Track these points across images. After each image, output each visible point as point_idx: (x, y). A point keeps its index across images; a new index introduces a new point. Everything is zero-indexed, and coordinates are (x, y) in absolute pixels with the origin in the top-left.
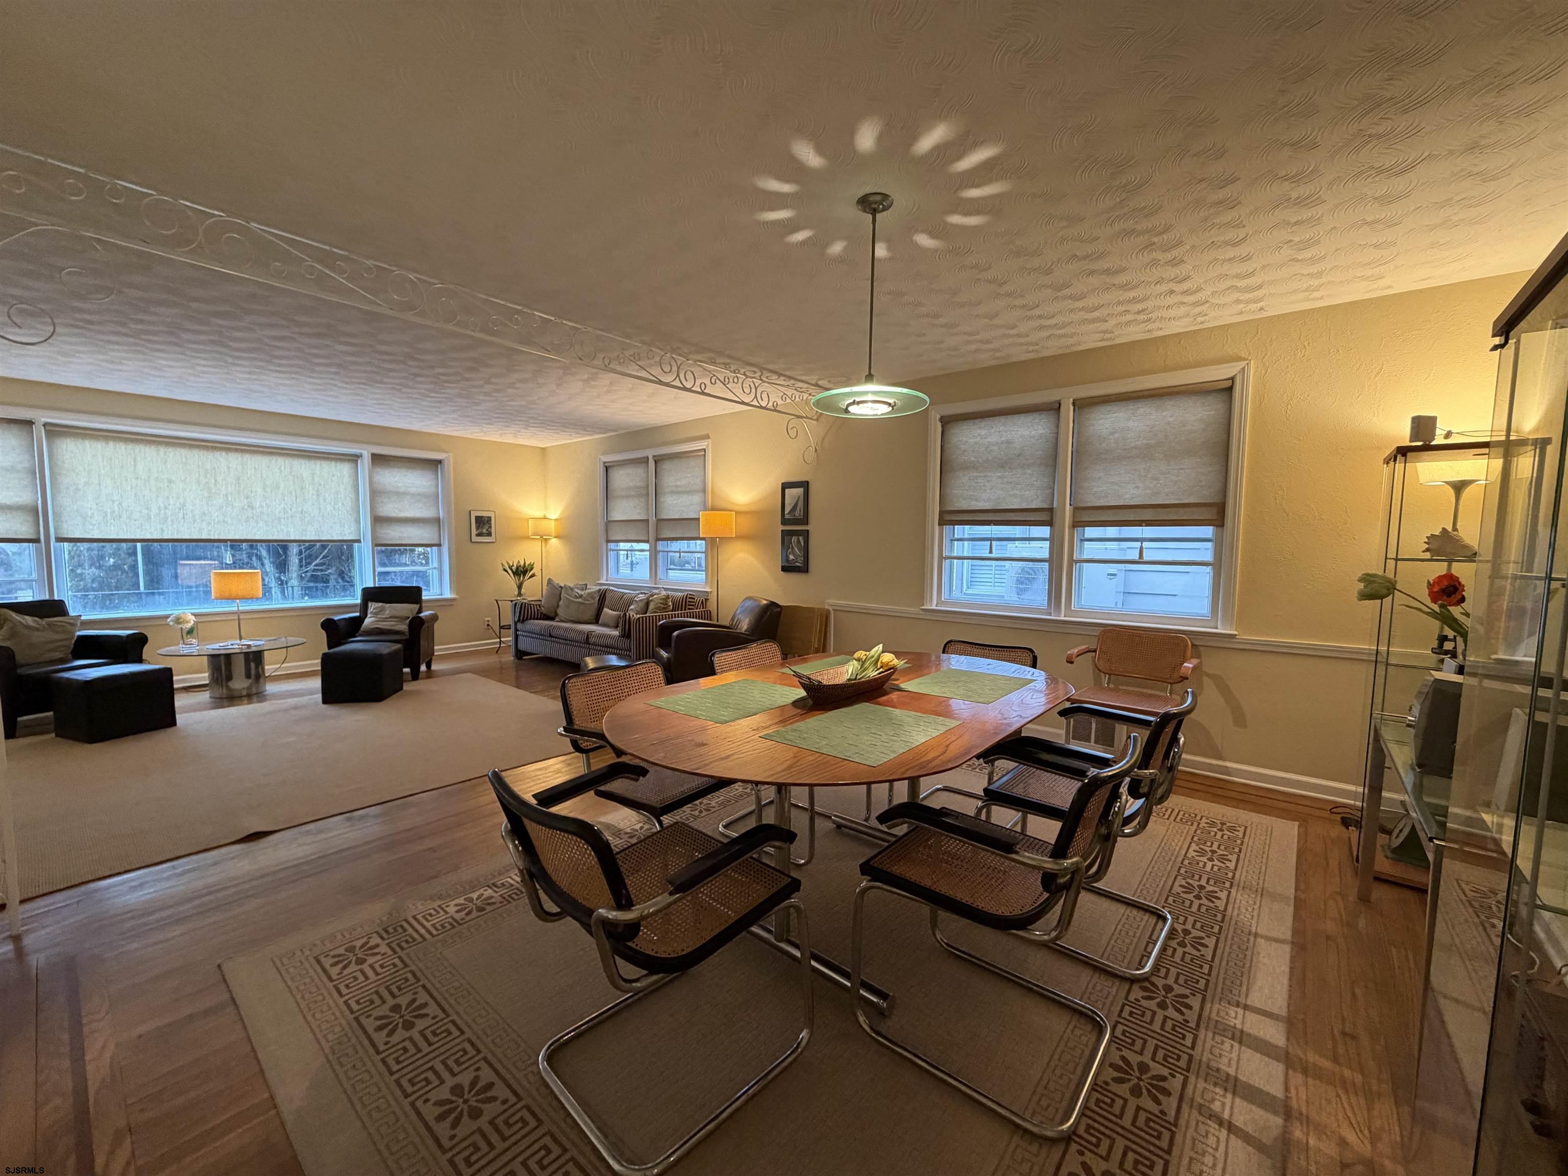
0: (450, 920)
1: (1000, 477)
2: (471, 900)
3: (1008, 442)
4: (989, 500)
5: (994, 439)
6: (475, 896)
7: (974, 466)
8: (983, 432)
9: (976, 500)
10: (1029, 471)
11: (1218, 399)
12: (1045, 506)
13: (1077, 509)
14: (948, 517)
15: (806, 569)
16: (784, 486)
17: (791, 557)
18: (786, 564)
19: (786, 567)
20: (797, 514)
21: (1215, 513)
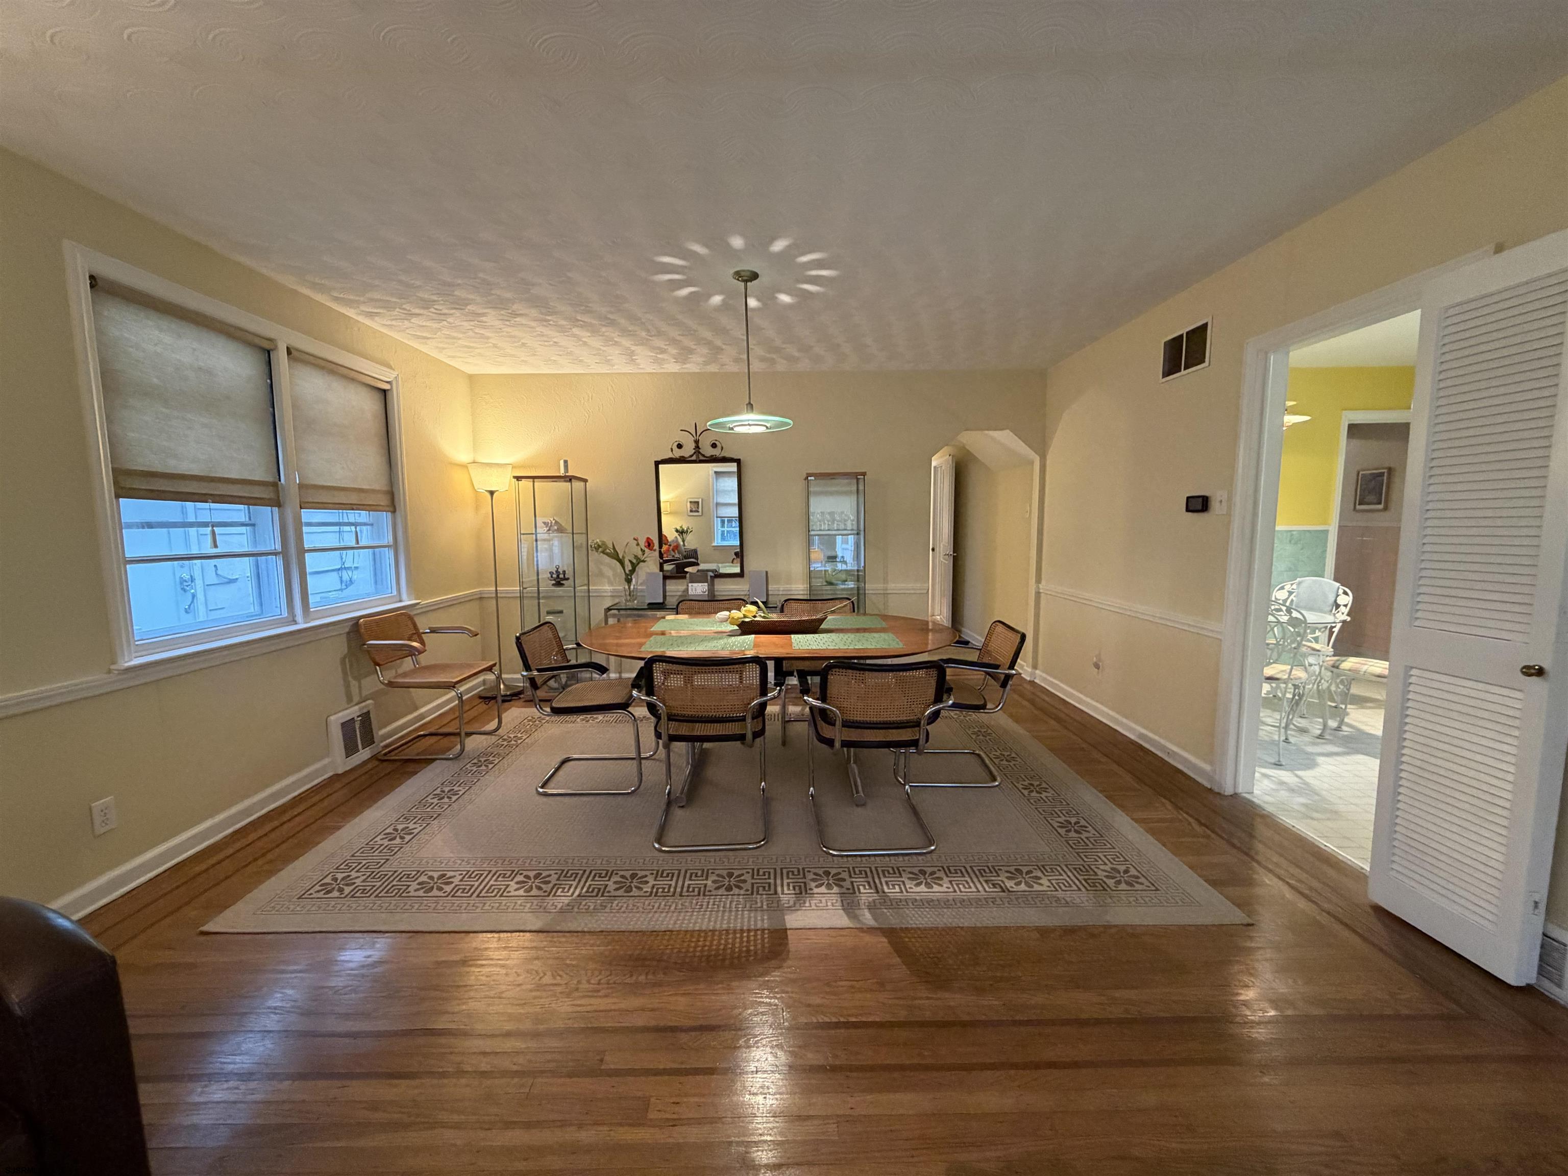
0: (1046, 874)
2: (1027, 884)
6: (1023, 887)
7: (161, 397)
11: (378, 396)
12: (270, 479)
13: (301, 486)
14: (129, 483)
21: (389, 500)
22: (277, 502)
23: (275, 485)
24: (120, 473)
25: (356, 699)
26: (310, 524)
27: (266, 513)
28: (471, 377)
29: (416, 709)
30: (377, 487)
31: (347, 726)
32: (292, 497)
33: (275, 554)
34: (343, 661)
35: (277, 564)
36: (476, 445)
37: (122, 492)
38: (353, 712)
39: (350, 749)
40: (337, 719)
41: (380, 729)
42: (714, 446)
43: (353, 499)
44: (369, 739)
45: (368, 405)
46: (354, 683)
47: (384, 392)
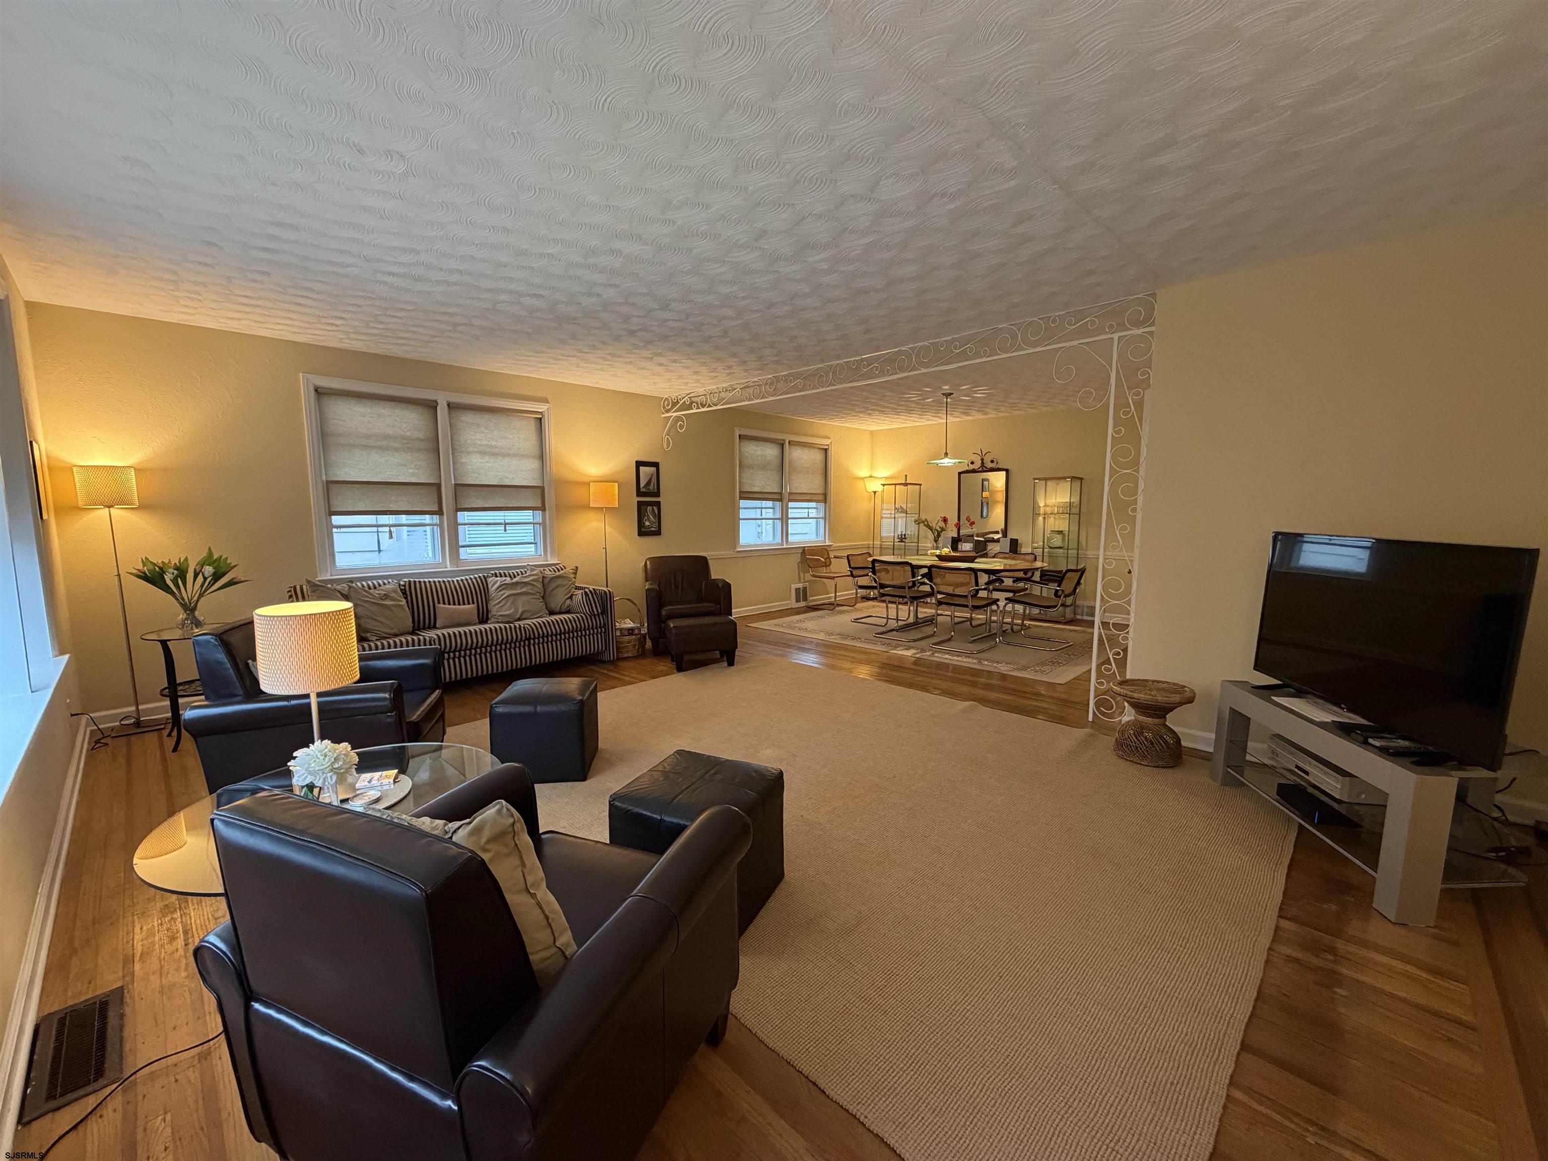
1: (763, 475)
3: (765, 456)
4: (759, 487)
5: (759, 453)
7: (752, 467)
8: (755, 448)
9: (753, 486)
10: (770, 472)
11: (823, 452)
12: (779, 491)
13: (790, 493)
14: (743, 495)
15: (658, 533)
16: (639, 464)
17: (647, 523)
18: (643, 530)
19: (643, 532)
20: (651, 487)
21: (824, 498)
22: (781, 500)
23: (781, 494)
24: (741, 492)
25: (802, 581)
26: (791, 508)
27: (778, 504)
28: (872, 432)
29: (828, 594)
30: (818, 492)
31: (797, 590)
32: (786, 497)
33: (779, 519)
34: (798, 564)
35: (778, 523)
36: (872, 467)
37: (741, 498)
38: (800, 585)
39: (798, 600)
40: (794, 587)
41: (811, 597)
42: (992, 462)
43: (808, 497)
44: (805, 599)
45: (818, 456)
46: (802, 575)
47: (826, 449)
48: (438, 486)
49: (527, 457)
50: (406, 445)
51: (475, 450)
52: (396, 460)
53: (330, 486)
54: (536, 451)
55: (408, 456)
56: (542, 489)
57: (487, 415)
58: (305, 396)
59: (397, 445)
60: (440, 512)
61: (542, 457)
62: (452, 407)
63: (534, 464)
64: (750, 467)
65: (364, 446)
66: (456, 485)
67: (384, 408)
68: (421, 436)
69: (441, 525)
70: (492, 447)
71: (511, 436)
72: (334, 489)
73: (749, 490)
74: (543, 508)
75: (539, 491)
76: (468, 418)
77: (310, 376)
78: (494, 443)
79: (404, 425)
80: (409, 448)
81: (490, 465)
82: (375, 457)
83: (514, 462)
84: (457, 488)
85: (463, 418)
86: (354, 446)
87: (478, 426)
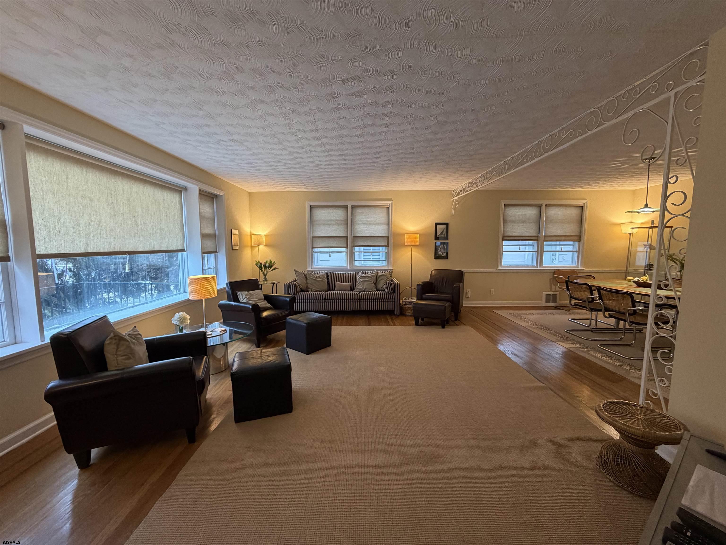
1: (522, 226)
3: (525, 215)
4: (519, 233)
5: (520, 213)
7: (514, 222)
8: (517, 211)
9: (515, 232)
10: (531, 224)
11: (579, 209)
12: (537, 235)
13: (545, 236)
14: (506, 238)
15: (446, 257)
16: (437, 224)
17: (440, 253)
18: (437, 256)
19: (437, 257)
20: (443, 235)
21: (579, 238)
24: (503, 236)
25: (553, 290)
26: (546, 245)
28: (634, 191)
30: (575, 235)
31: (548, 296)
32: (542, 238)
33: (535, 252)
34: (550, 279)
37: (504, 239)
38: (551, 293)
39: (547, 302)
40: (545, 293)
41: (559, 301)
43: (563, 238)
44: (554, 302)
45: (574, 212)
46: (553, 286)
47: (582, 207)
48: (347, 237)
49: (382, 224)
50: (337, 223)
51: (361, 223)
52: (333, 228)
53: (313, 238)
54: (386, 222)
55: (337, 227)
56: (388, 237)
57: (367, 209)
58: (308, 209)
59: (334, 223)
60: (347, 247)
61: (388, 224)
62: (353, 207)
63: (385, 227)
64: (512, 222)
65: (324, 224)
66: (353, 237)
67: (331, 210)
68: (342, 219)
69: (347, 252)
70: (368, 221)
71: (376, 216)
72: (314, 239)
73: (511, 235)
74: (388, 246)
75: (387, 238)
76: (359, 210)
77: (308, 202)
78: (369, 220)
79: (337, 215)
80: (338, 224)
81: (367, 228)
82: (327, 227)
83: (377, 227)
84: (354, 238)
85: (358, 211)
86: (321, 224)
87: (363, 213)
